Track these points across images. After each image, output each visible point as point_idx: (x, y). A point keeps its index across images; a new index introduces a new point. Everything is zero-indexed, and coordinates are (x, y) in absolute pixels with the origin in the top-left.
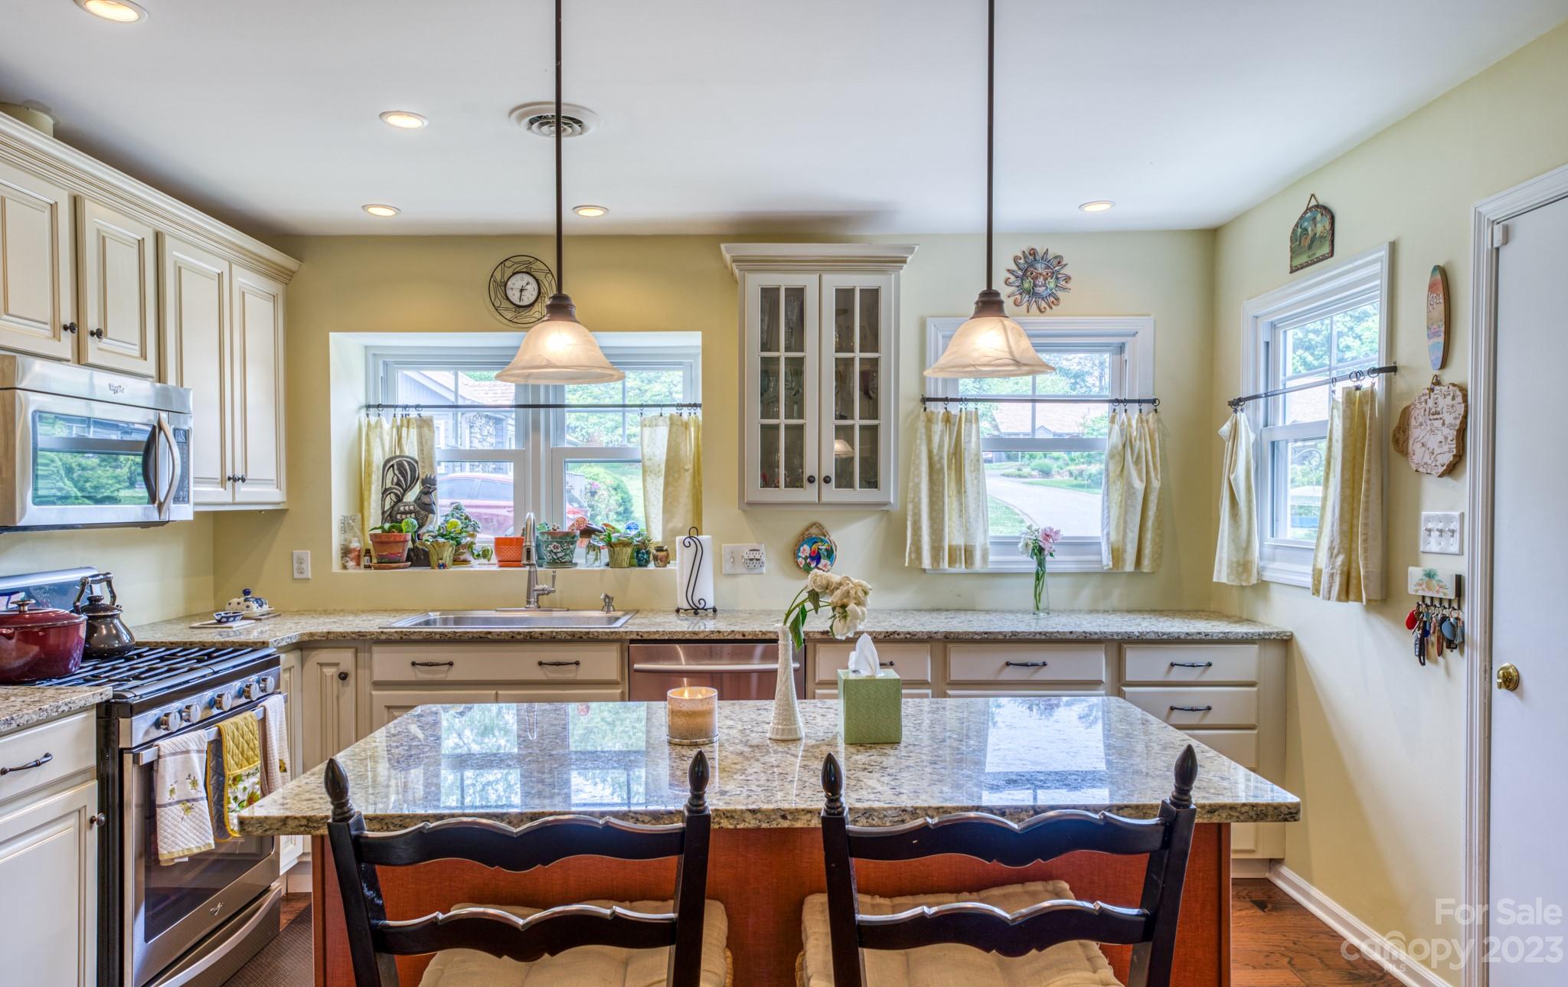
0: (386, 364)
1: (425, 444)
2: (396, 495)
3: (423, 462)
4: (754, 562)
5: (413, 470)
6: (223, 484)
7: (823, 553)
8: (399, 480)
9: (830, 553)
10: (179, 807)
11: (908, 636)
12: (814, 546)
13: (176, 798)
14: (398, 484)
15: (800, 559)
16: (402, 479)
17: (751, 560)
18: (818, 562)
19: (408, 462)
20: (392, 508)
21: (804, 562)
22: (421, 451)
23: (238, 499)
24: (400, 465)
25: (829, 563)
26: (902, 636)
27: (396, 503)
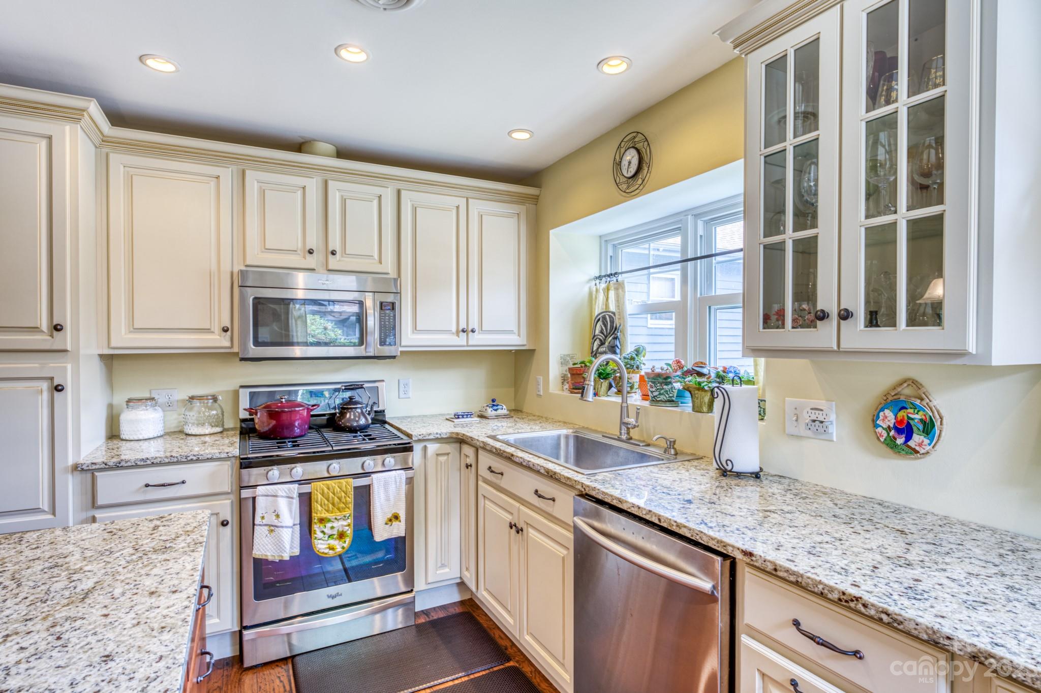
0: (614, 246)
1: (619, 301)
2: (600, 340)
3: (619, 315)
4: (818, 425)
5: (612, 322)
6: (457, 333)
7: (917, 426)
8: (602, 329)
9: (928, 427)
10: (266, 528)
11: (884, 617)
12: (901, 414)
13: (265, 522)
14: (602, 332)
15: (879, 430)
16: (604, 328)
17: (814, 421)
18: (909, 437)
19: (610, 316)
20: (598, 349)
21: (885, 434)
22: (618, 306)
23: (471, 343)
24: (604, 318)
25: (926, 441)
26: (872, 612)
27: (600, 346)
